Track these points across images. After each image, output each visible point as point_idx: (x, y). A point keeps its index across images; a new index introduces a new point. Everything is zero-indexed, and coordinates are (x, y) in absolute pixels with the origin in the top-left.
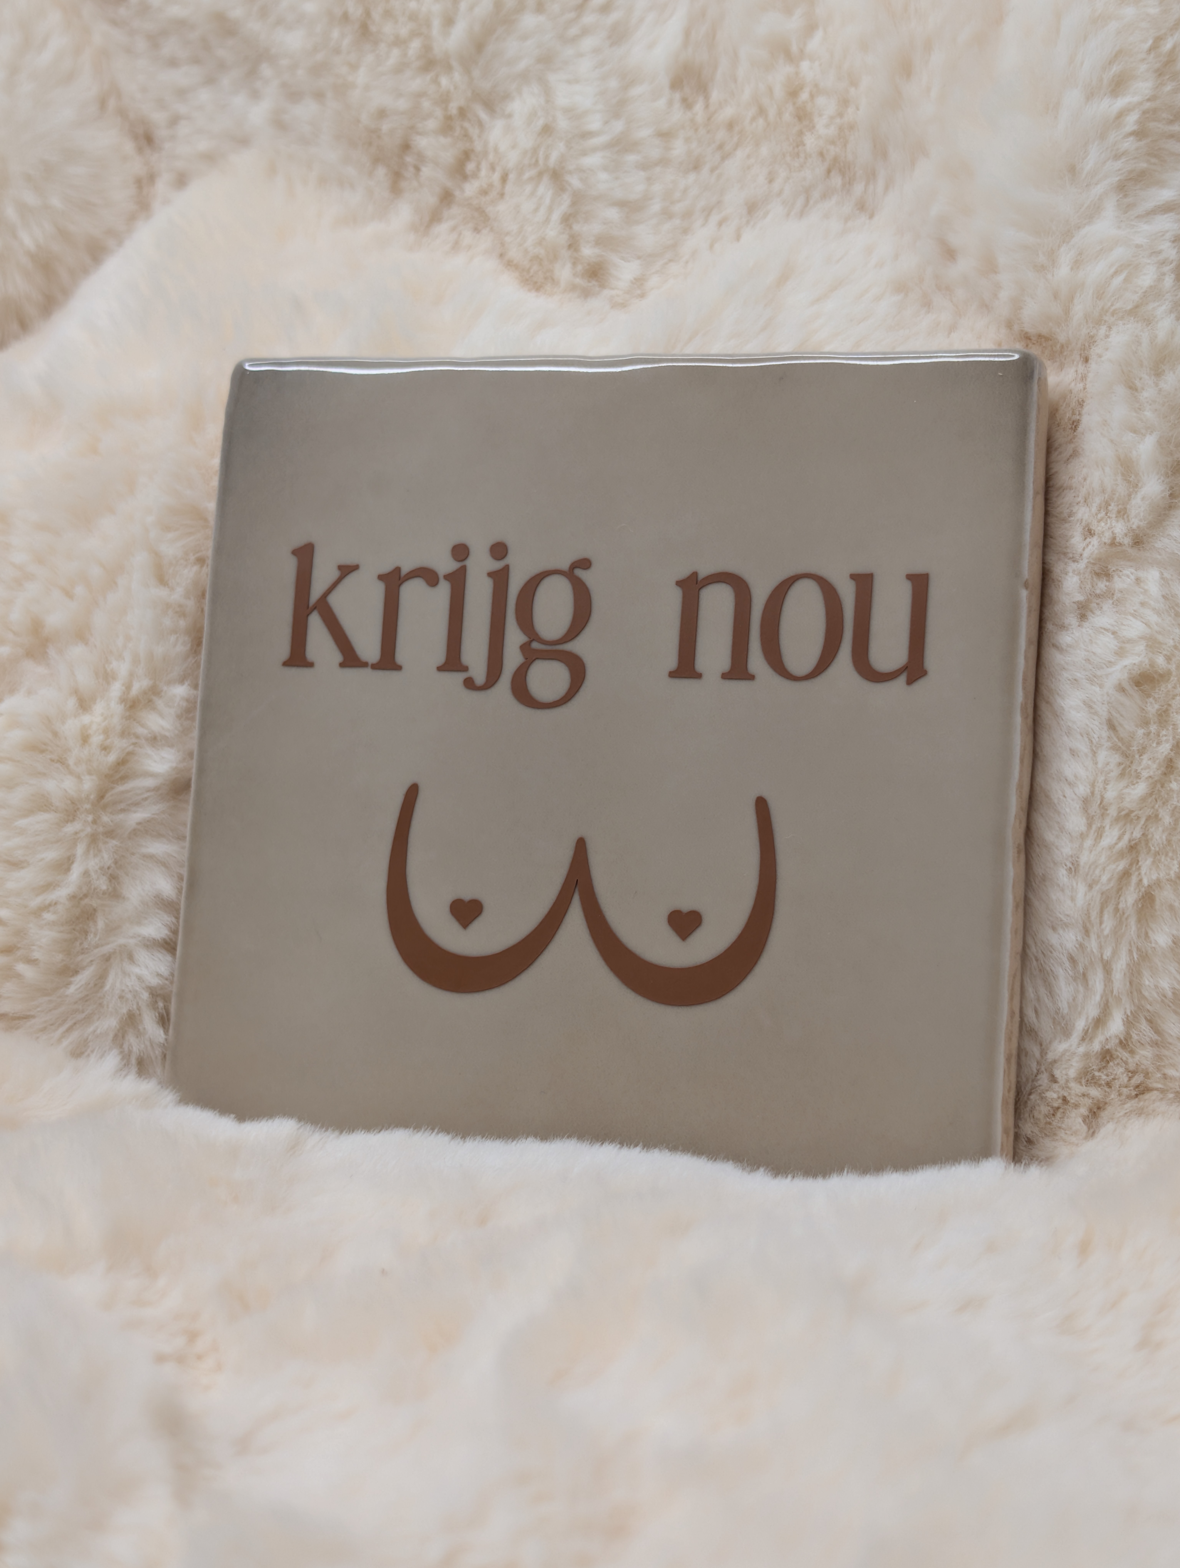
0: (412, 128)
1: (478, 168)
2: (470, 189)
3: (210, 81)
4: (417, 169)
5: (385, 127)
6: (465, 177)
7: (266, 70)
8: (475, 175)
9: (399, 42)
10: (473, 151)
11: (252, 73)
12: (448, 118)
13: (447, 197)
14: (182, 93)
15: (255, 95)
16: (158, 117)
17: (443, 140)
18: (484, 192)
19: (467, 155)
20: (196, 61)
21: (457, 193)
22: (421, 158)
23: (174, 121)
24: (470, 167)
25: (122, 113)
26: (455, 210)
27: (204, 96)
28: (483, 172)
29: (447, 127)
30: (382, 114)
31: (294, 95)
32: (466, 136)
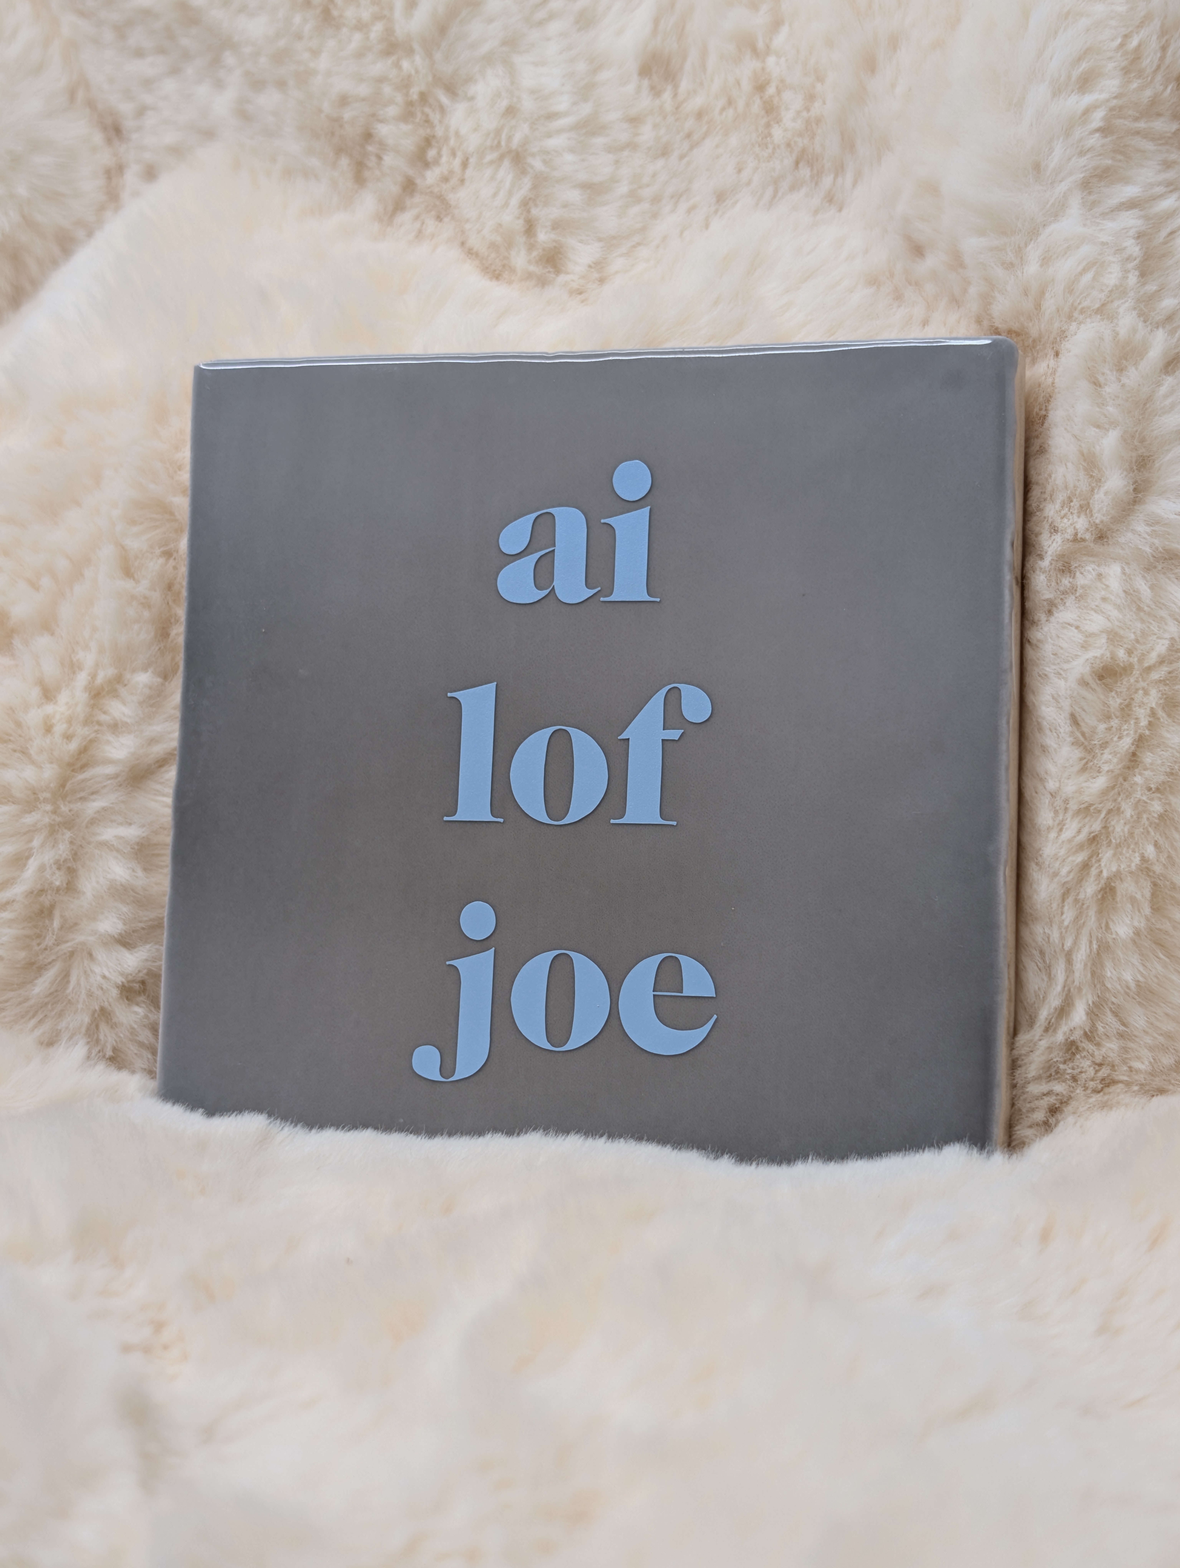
0: (374, 115)
1: (439, 155)
2: (431, 176)
3: (175, 71)
4: (380, 158)
5: (347, 115)
6: (427, 165)
7: (229, 59)
8: (436, 162)
9: (361, 26)
10: (434, 137)
11: (216, 62)
12: (410, 104)
13: (409, 186)
14: (148, 83)
15: (219, 85)
16: (126, 108)
17: (405, 127)
18: (445, 179)
19: (428, 142)
20: (161, 51)
21: (418, 181)
22: (382, 145)
23: (141, 111)
24: (431, 154)
25: (91, 104)
26: (417, 199)
27: (169, 86)
28: (444, 159)
29: (407, 115)
30: (344, 101)
31: (257, 84)
32: (427, 121)
